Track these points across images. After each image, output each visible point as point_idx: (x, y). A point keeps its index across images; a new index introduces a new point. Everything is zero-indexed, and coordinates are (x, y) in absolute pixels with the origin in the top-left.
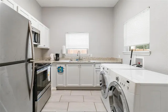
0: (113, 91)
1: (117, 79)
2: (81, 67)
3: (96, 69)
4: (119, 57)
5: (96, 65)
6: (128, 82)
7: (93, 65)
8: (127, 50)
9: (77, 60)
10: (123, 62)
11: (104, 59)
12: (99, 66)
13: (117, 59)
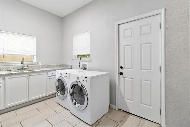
0: (74, 89)
1: (78, 78)
2: (30, 78)
3: (49, 76)
4: (69, 63)
5: (49, 72)
6: (86, 78)
7: (45, 73)
8: (75, 58)
9: (19, 70)
10: (72, 68)
11: (56, 66)
12: (53, 74)
13: (66, 66)
